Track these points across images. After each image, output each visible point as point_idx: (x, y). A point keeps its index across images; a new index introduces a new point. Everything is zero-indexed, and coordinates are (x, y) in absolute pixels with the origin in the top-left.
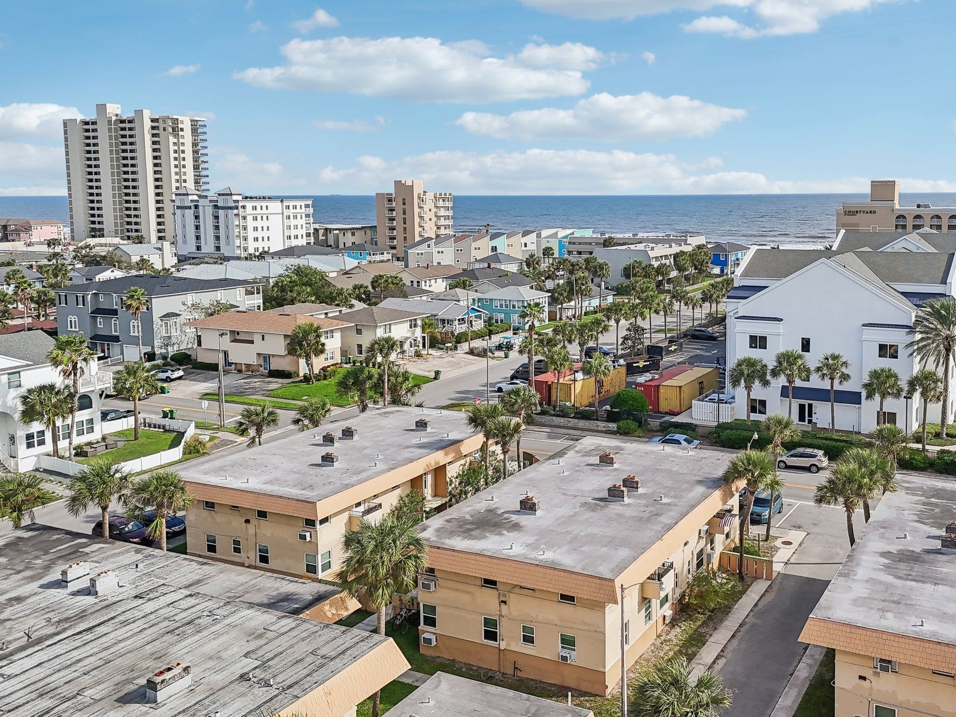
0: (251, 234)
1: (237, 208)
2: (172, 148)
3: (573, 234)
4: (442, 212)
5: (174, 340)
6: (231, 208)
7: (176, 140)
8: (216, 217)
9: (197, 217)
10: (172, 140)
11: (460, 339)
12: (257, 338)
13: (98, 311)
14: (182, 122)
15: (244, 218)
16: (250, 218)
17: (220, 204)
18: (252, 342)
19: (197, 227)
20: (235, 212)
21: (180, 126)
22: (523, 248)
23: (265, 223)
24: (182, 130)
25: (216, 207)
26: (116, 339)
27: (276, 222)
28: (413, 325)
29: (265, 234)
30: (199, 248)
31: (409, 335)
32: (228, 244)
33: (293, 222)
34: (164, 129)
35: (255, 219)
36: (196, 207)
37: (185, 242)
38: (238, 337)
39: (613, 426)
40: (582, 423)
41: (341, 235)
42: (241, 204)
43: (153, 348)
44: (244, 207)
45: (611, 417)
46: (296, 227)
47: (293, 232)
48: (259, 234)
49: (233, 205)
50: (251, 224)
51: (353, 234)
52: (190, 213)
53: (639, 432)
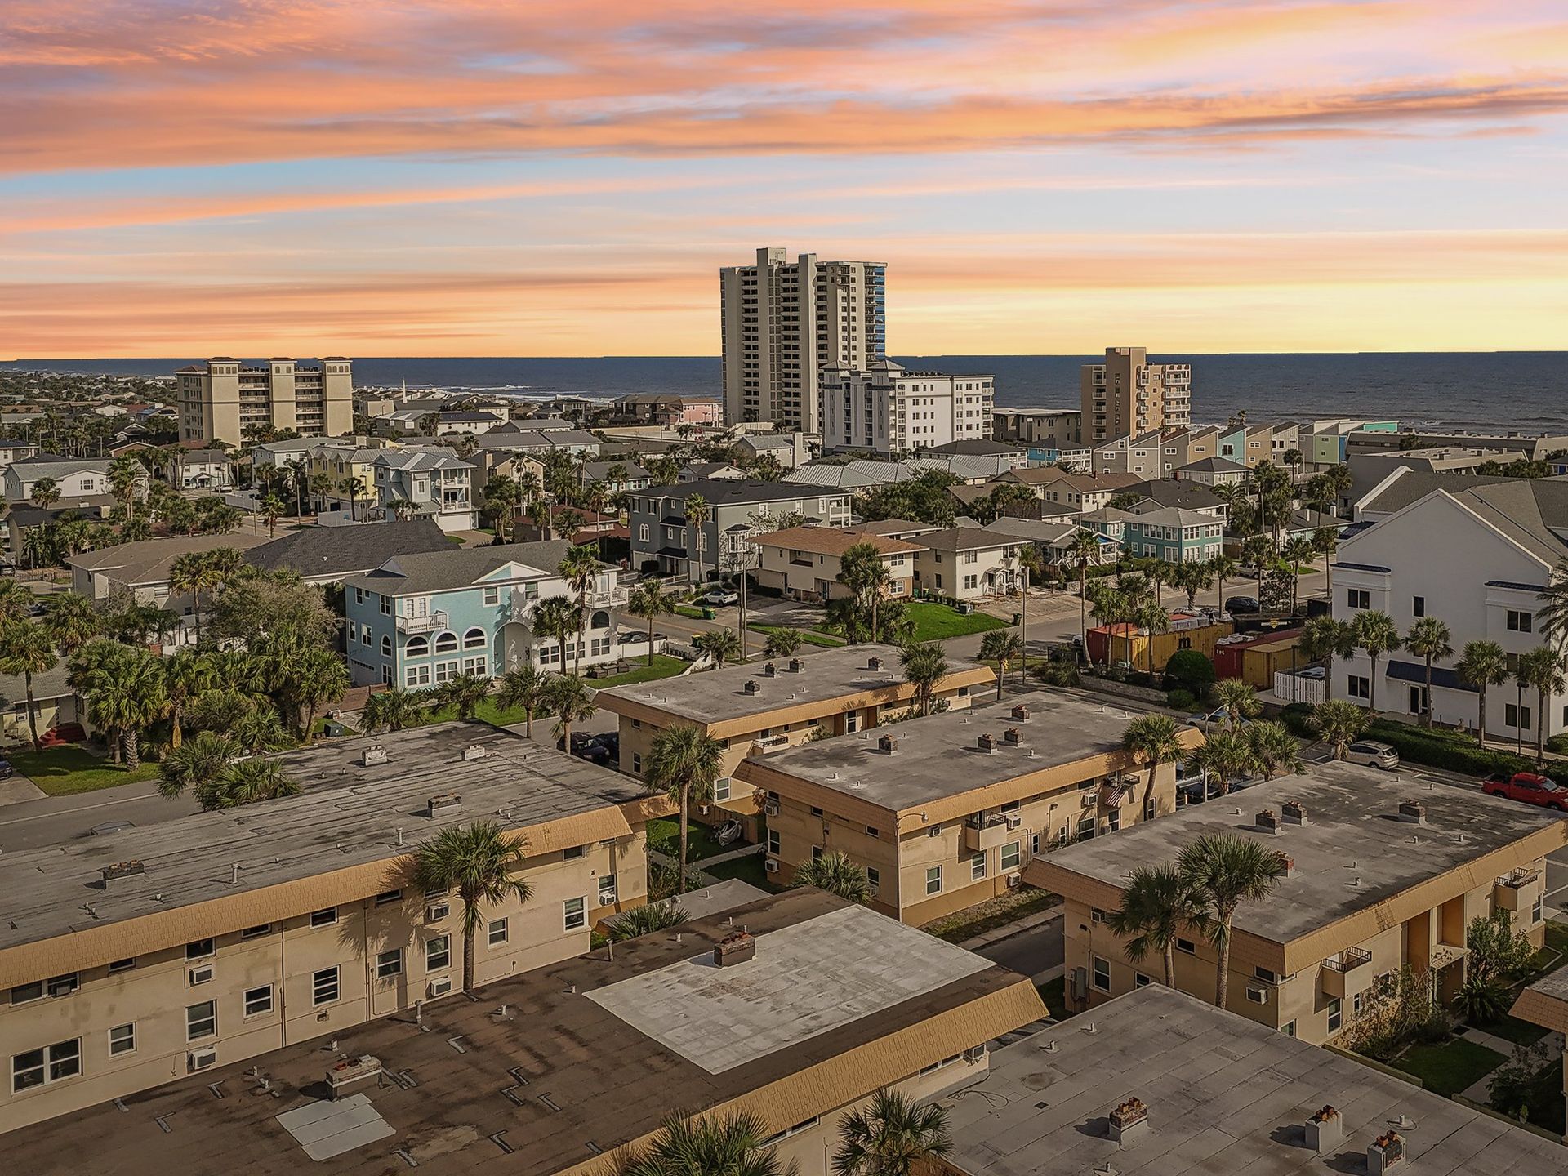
0: (910, 423)
1: (893, 388)
2: (841, 304)
3: (1361, 428)
4: (1173, 394)
5: (740, 558)
6: (887, 388)
7: (845, 295)
8: (870, 400)
9: (848, 400)
10: (841, 293)
11: (1070, 576)
12: (816, 560)
13: (669, 520)
14: (854, 270)
15: (902, 401)
16: (909, 402)
17: (874, 383)
18: (810, 564)
19: (848, 413)
20: (891, 393)
21: (852, 275)
22: (1278, 449)
23: (928, 408)
24: (853, 280)
25: (869, 386)
26: (683, 553)
27: (943, 407)
28: (1009, 554)
29: (929, 423)
30: (848, 440)
31: (1001, 565)
32: (881, 436)
33: (966, 407)
34: (833, 280)
35: (916, 403)
36: (848, 386)
37: (833, 432)
38: (800, 558)
39: (1164, 695)
40: (1132, 690)
41: (1035, 425)
42: (898, 384)
43: (717, 566)
44: (902, 387)
45: (1167, 685)
46: (970, 414)
47: (966, 421)
48: (921, 423)
49: (889, 384)
50: (910, 408)
51: (1051, 424)
52: (839, 394)
53: (1195, 706)
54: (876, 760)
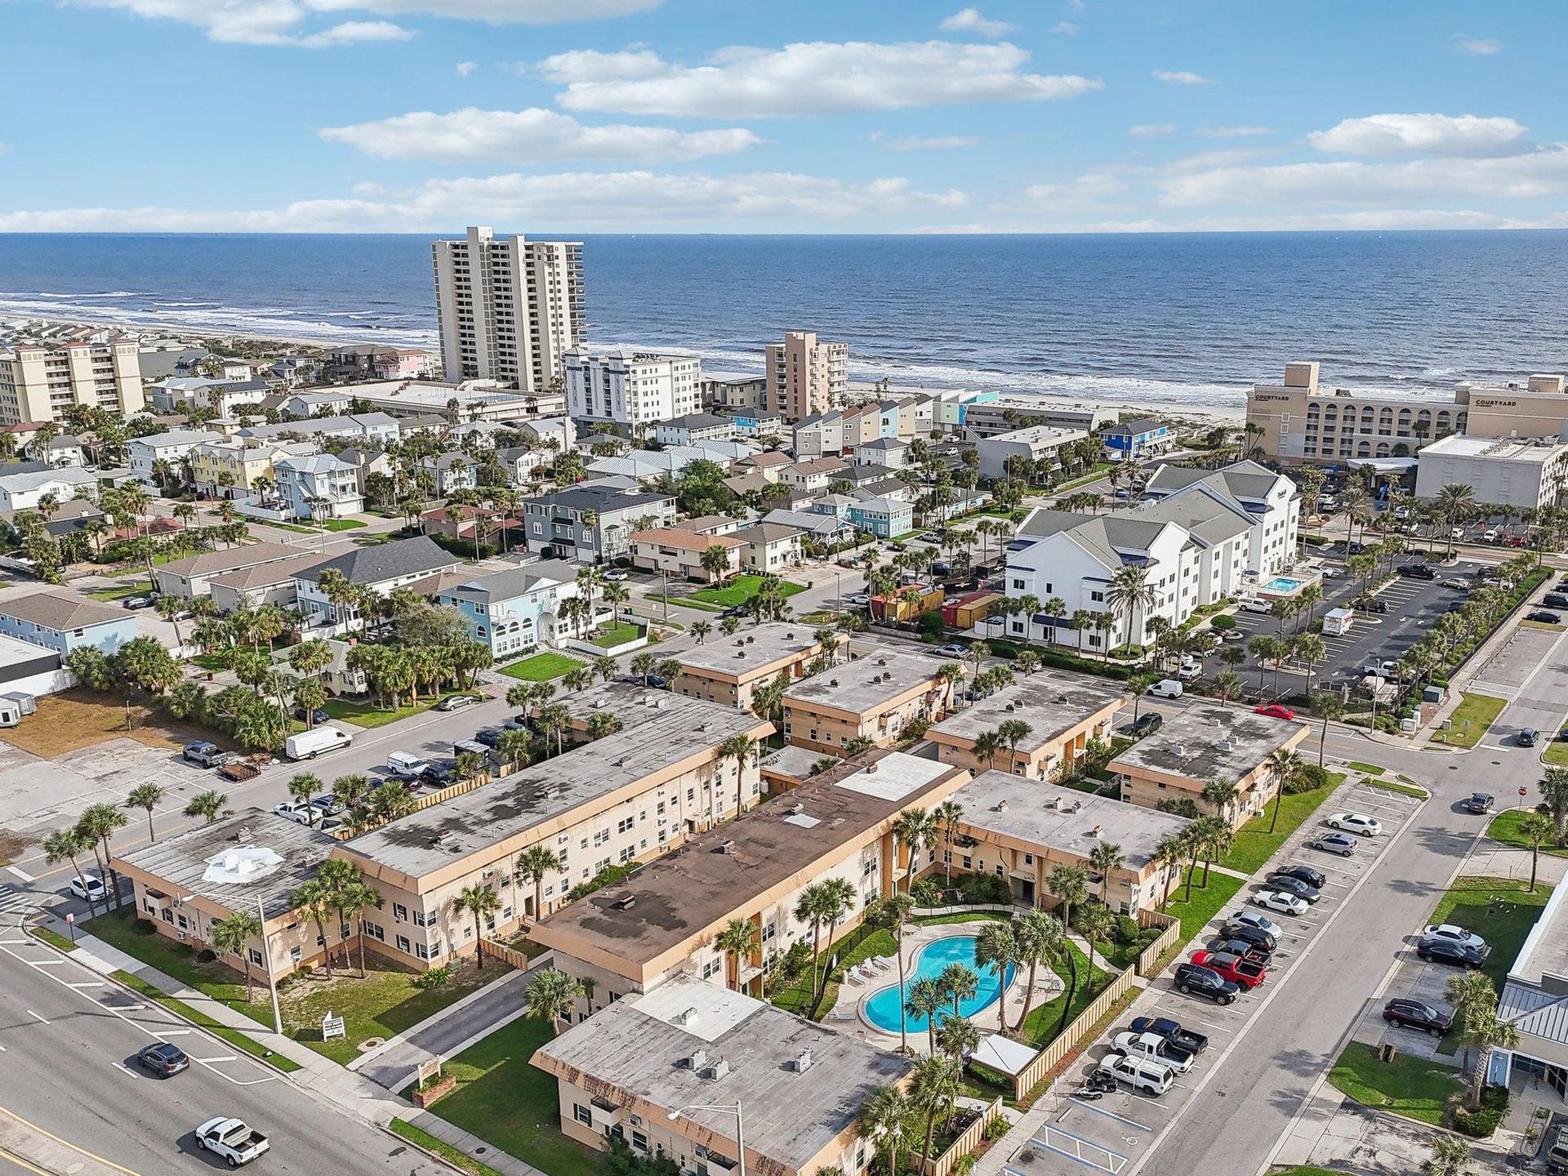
0: (641, 400)
1: (627, 372)
2: (548, 278)
3: (975, 399)
4: (836, 367)
5: (615, 546)
6: (621, 373)
7: (551, 270)
8: (607, 381)
9: (587, 379)
10: (547, 270)
11: (831, 551)
12: (680, 553)
13: (556, 520)
14: (557, 249)
15: (635, 383)
16: (640, 383)
17: (611, 368)
18: (675, 555)
19: (588, 390)
20: (626, 376)
21: (555, 253)
23: (654, 387)
24: (557, 257)
25: (606, 370)
26: (572, 543)
27: (665, 385)
28: (794, 541)
29: (655, 398)
30: (589, 411)
31: (790, 549)
32: (619, 409)
33: (681, 384)
34: (539, 258)
35: (645, 383)
36: (587, 368)
37: (576, 404)
38: (665, 550)
39: (919, 636)
40: (900, 633)
41: (729, 391)
42: (631, 369)
44: (634, 372)
45: (919, 630)
46: (685, 389)
47: (682, 394)
48: (649, 399)
49: (624, 369)
50: (641, 388)
51: (741, 390)
52: (580, 375)
53: (936, 641)
54: (832, 689)
